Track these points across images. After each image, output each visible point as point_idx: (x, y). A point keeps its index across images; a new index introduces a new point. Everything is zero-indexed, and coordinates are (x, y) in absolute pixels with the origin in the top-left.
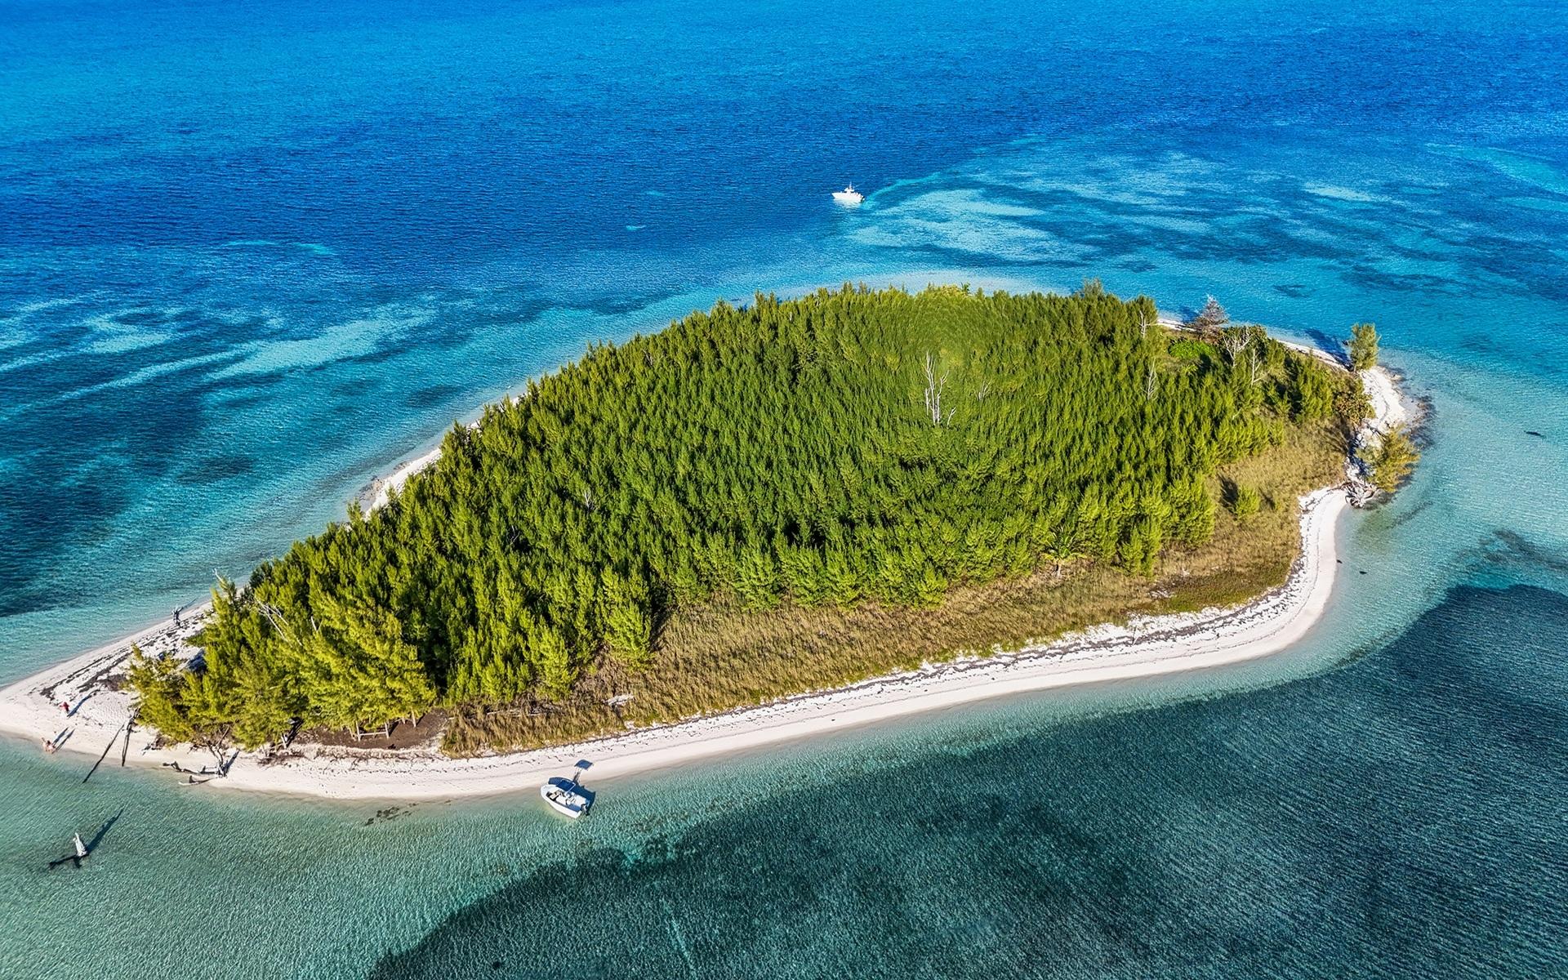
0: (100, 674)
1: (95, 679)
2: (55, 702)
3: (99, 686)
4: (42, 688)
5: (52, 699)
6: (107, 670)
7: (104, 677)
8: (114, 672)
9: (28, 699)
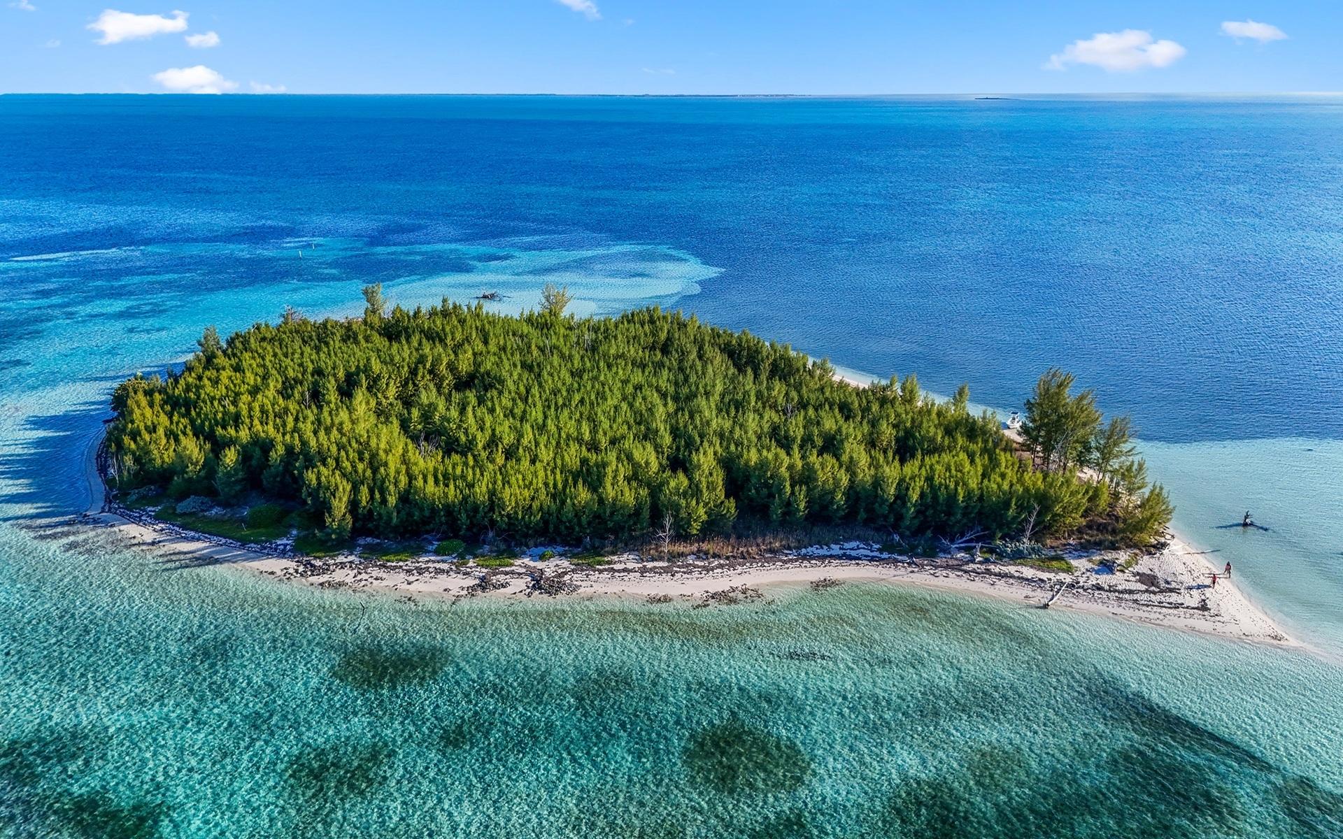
0: (1154, 593)
1: (1161, 591)
2: (1203, 597)
3: (1163, 585)
4: (1206, 613)
5: (1204, 600)
6: (1147, 591)
7: (1153, 588)
8: (1144, 587)
9: (1222, 612)
